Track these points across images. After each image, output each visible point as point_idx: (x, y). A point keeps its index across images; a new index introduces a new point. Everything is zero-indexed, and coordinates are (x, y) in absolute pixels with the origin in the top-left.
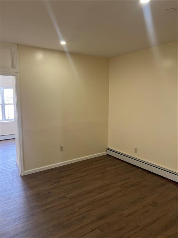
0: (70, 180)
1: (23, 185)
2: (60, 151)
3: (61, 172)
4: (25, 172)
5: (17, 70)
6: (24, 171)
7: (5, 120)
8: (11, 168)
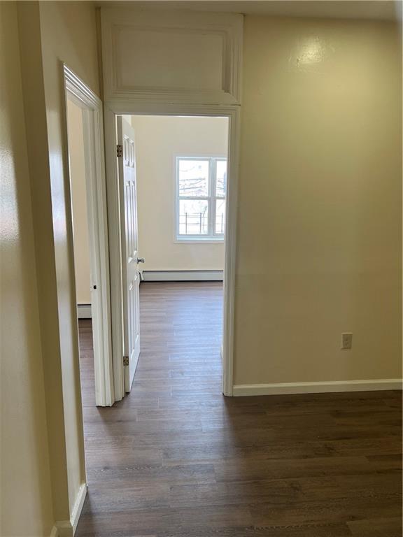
0: (367, 457)
1: (224, 429)
2: (342, 347)
3: (338, 414)
4: (236, 387)
5: (237, 99)
6: (234, 383)
7: (215, 235)
8: (205, 364)
